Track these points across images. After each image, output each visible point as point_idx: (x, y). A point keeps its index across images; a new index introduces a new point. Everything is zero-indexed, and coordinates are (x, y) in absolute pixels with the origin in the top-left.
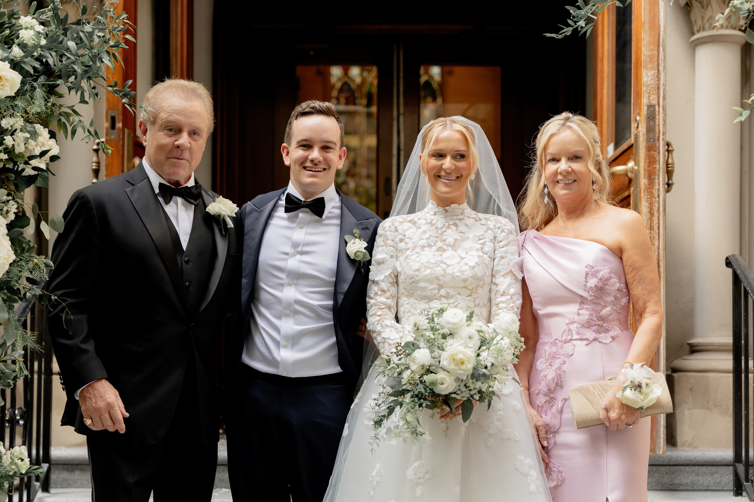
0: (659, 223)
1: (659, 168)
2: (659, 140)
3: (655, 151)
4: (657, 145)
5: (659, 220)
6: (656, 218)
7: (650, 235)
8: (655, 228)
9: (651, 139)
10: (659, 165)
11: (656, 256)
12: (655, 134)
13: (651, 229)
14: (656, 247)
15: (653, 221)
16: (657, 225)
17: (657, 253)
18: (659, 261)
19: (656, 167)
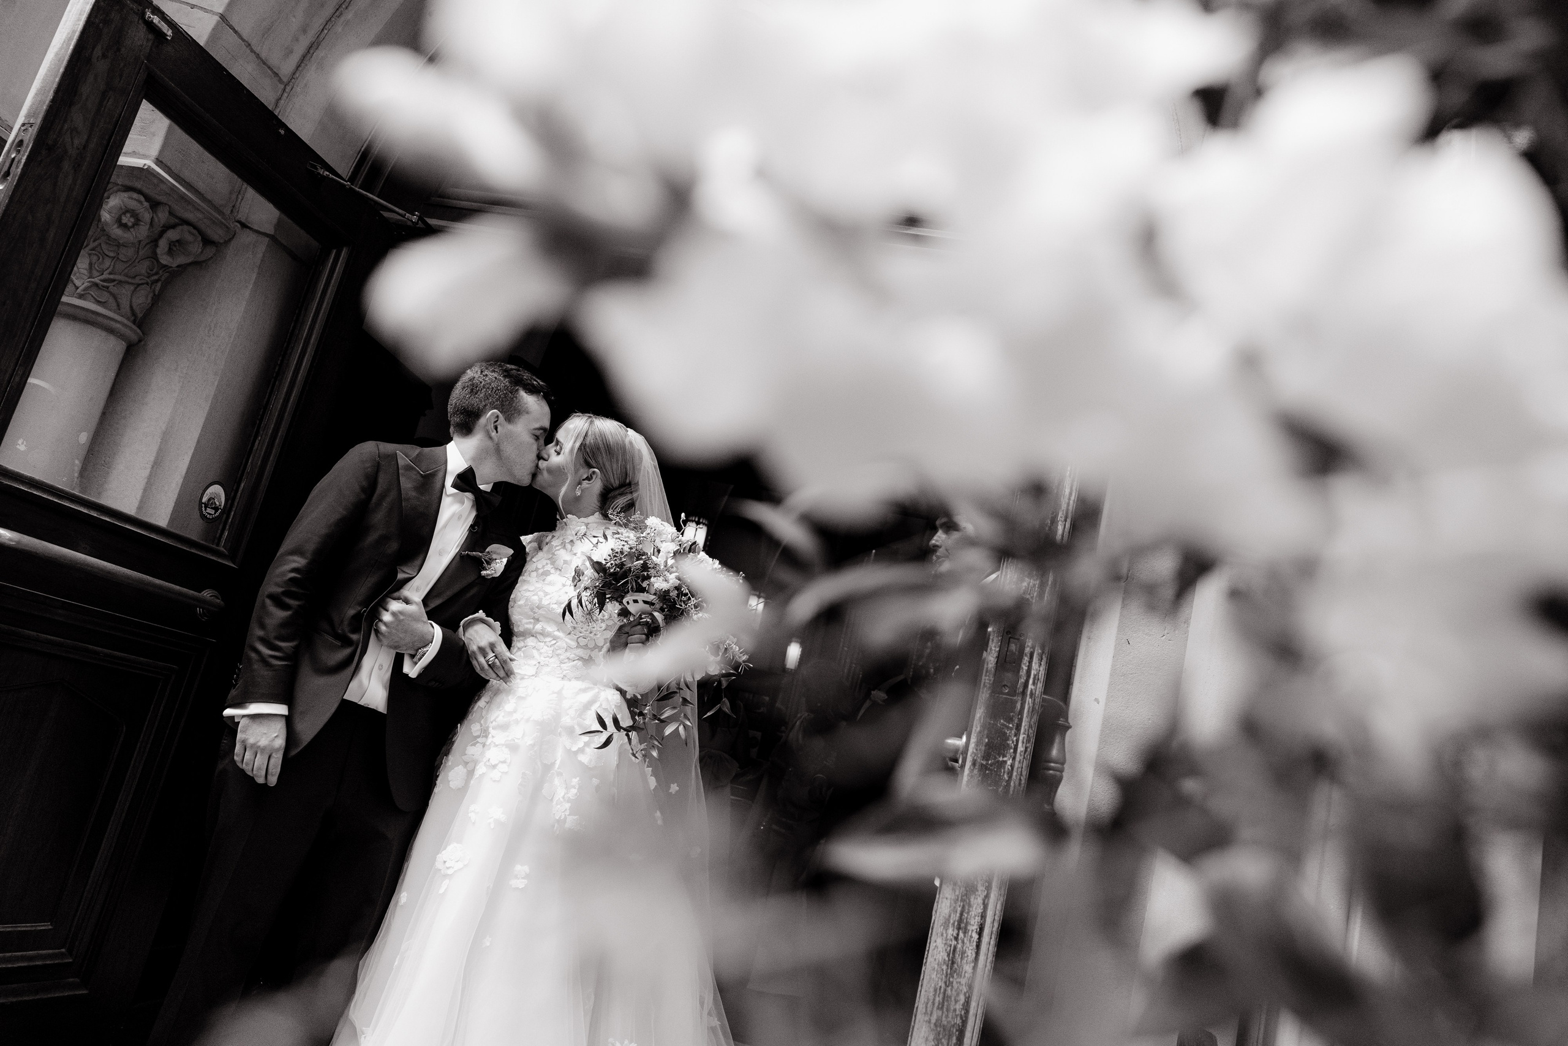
0: (983, 916)
1: (1012, 766)
2: (1024, 693)
3: (1010, 720)
4: (1019, 706)
5: (985, 906)
6: (980, 900)
7: (954, 943)
8: (970, 928)
9: (1004, 686)
10: (1014, 759)
11: (959, 1006)
12: (1018, 677)
13: (959, 928)
14: (963, 981)
15: (970, 905)
16: (978, 919)
17: (962, 998)
18: (964, 1022)
19: (1005, 762)
